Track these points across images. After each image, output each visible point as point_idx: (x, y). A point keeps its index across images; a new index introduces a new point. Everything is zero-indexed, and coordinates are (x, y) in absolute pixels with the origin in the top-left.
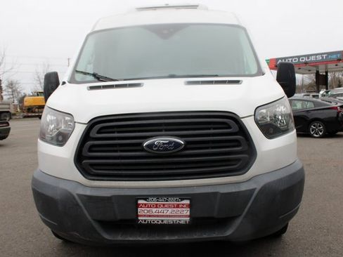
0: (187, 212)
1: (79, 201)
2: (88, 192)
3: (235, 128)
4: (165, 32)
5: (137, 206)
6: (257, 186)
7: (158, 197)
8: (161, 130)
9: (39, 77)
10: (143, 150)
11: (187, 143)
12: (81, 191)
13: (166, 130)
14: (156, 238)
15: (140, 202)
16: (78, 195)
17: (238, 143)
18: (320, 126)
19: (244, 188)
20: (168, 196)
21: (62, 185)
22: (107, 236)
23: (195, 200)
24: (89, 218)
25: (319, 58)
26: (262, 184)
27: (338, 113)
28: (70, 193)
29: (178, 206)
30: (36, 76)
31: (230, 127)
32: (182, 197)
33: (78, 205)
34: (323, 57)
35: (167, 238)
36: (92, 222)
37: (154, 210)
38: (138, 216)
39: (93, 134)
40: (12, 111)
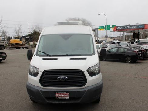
0: (68, 96)
1: (41, 92)
2: (43, 90)
3: (82, 74)
4: (66, 37)
5: (56, 94)
6: (87, 89)
7: (61, 92)
8: (62, 74)
9: (16, 30)
10: (57, 79)
11: (69, 78)
12: (41, 90)
13: (64, 74)
14: (60, 102)
15: (56, 93)
16: (40, 91)
17: (82, 78)
18: (129, 59)
19: (83, 90)
20: (63, 92)
21: (36, 88)
22: (48, 101)
23: (70, 93)
24: (43, 96)
25: (135, 27)
26: (88, 89)
27: (137, 54)
28: (38, 90)
29: (66, 94)
30: (15, 30)
31: (80, 74)
32: (67, 92)
33: (40, 93)
34: (136, 27)
35: (63, 102)
36: (44, 98)
37: (60, 95)
38: (56, 96)
39: (44, 75)
40: (5, 45)
